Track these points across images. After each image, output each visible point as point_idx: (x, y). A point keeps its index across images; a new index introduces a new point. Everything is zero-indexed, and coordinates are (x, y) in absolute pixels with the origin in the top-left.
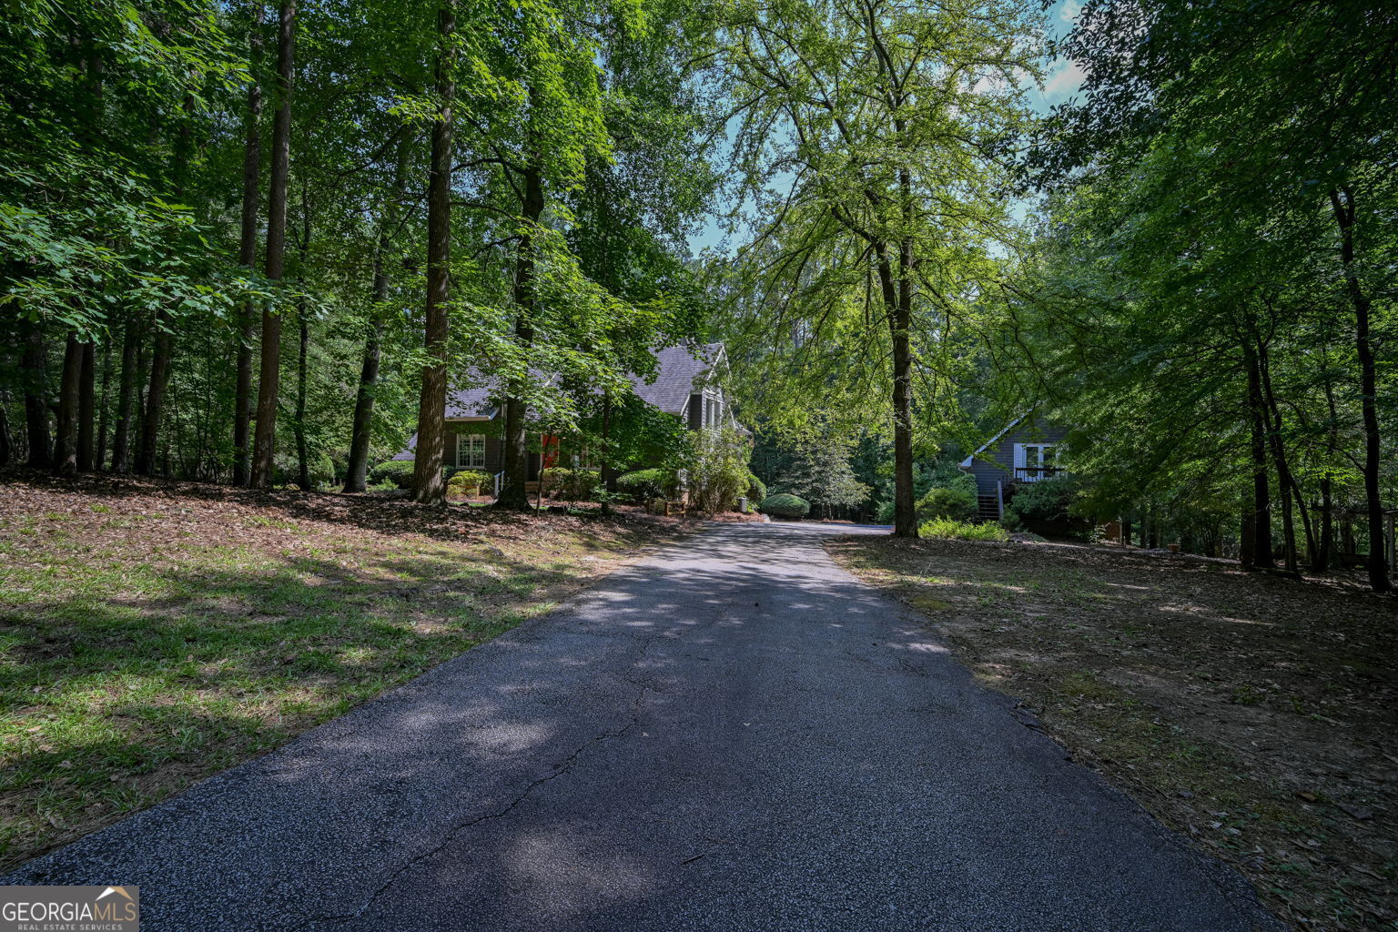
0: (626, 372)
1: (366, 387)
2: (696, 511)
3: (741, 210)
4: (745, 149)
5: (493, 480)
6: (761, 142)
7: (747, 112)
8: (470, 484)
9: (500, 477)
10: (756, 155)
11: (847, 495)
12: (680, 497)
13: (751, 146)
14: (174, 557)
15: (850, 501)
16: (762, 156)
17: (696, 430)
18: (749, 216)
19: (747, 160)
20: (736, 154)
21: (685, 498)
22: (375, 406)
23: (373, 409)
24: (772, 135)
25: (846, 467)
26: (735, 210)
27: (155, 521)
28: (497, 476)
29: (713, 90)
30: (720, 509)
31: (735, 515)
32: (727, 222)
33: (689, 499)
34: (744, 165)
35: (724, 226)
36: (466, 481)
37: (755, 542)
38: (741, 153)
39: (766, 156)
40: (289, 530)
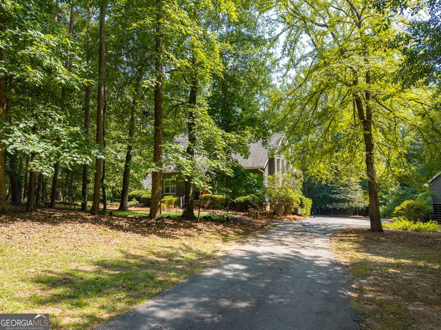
0: (236, 153)
1: (128, 164)
2: (273, 215)
3: (288, 73)
4: (288, 47)
5: (180, 200)
6: (296, 43)
7: (289, 30)
8: (170, 203)
9: (183, 198)
10: (294, 49)
11: (359, 202)
12: (265, 208)
13: (291, 46)
14: (81, 249)
15: (361, 205)
16: (297, 50)
17: (272, 175)
18: (292, 76)
19: (289, 52)
20: (284, 50)
21: (268, 208)
22: (132, 171)
23: (131, 173)
24: (301, 40)
25: (358, 187)
26: (285, 74)
27: (71, 234)
28: (181, 198)
29: (271, 28)
30: (285, 214)
31: (293, 216)
32: (282, 80)
33: (270, 209)
34: (288, 54)
35: (280, 81)
36: (168, 201)
37: (301, 235)
38: (287, 49)
39: (298, 49)
40: (111, 235)
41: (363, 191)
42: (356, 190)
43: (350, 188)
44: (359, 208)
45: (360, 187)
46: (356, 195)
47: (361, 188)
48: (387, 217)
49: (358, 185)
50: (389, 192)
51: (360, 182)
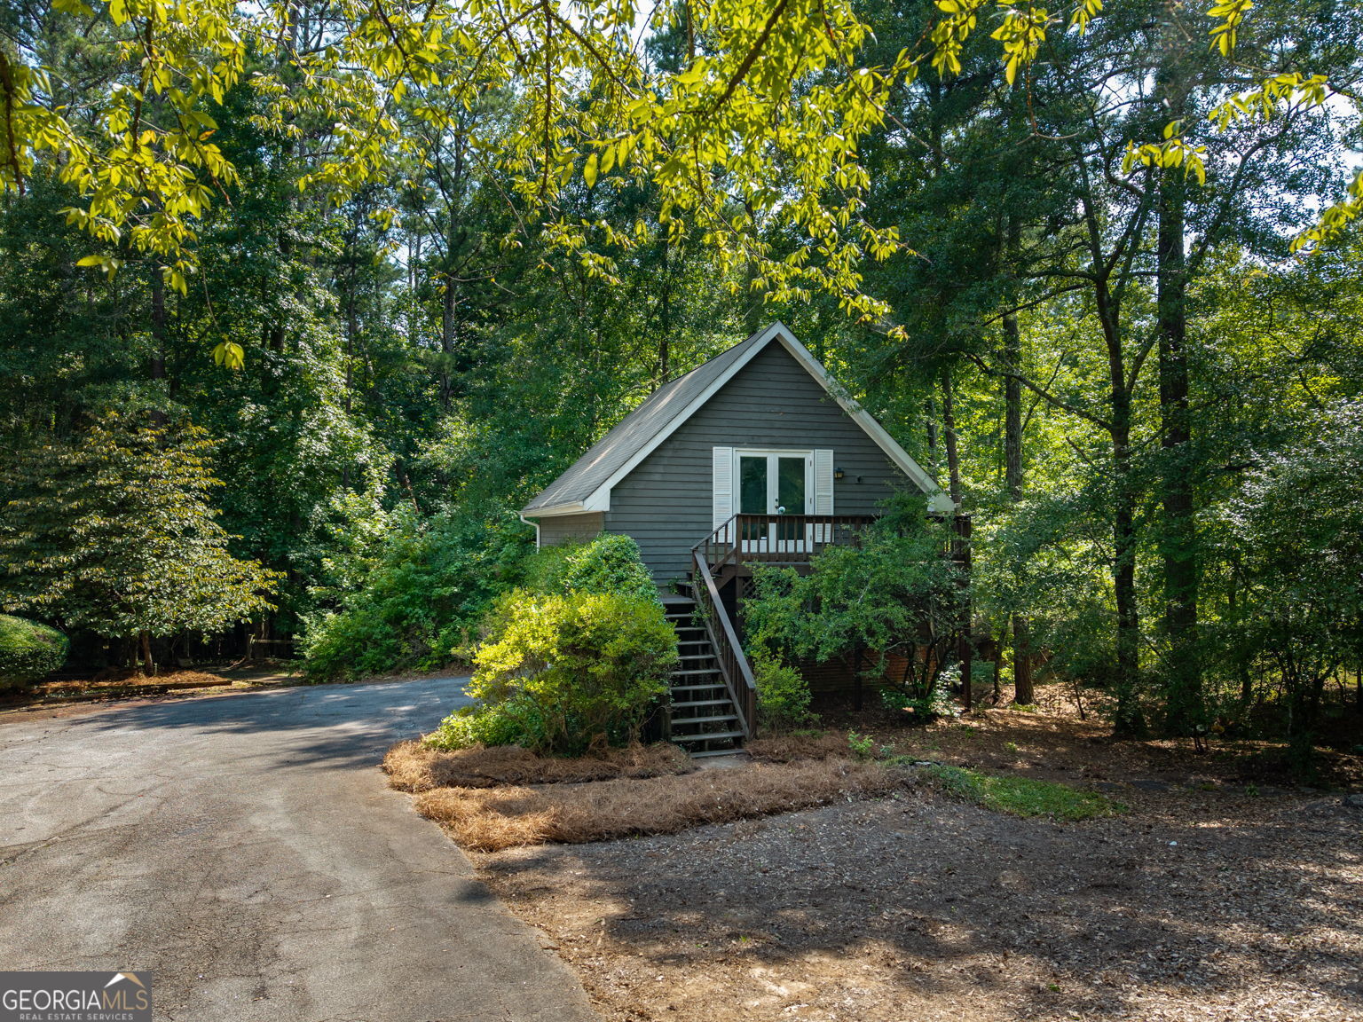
15: (212, 618)
25: (198, 514)
41: (225, 538)
42: (190, 532)
43: (151, 521)
44: (197, 633)
45: (211, 513)
46: (186, 562)
47: (217, 519)
48: (349, 675)
49: (201, 507)
50: (358, 540)
51: (210, 489)
